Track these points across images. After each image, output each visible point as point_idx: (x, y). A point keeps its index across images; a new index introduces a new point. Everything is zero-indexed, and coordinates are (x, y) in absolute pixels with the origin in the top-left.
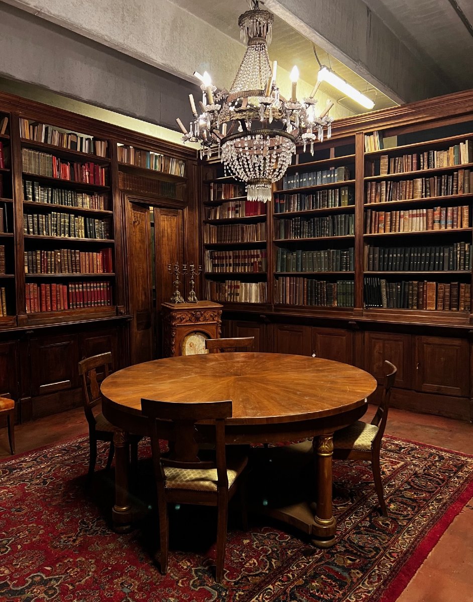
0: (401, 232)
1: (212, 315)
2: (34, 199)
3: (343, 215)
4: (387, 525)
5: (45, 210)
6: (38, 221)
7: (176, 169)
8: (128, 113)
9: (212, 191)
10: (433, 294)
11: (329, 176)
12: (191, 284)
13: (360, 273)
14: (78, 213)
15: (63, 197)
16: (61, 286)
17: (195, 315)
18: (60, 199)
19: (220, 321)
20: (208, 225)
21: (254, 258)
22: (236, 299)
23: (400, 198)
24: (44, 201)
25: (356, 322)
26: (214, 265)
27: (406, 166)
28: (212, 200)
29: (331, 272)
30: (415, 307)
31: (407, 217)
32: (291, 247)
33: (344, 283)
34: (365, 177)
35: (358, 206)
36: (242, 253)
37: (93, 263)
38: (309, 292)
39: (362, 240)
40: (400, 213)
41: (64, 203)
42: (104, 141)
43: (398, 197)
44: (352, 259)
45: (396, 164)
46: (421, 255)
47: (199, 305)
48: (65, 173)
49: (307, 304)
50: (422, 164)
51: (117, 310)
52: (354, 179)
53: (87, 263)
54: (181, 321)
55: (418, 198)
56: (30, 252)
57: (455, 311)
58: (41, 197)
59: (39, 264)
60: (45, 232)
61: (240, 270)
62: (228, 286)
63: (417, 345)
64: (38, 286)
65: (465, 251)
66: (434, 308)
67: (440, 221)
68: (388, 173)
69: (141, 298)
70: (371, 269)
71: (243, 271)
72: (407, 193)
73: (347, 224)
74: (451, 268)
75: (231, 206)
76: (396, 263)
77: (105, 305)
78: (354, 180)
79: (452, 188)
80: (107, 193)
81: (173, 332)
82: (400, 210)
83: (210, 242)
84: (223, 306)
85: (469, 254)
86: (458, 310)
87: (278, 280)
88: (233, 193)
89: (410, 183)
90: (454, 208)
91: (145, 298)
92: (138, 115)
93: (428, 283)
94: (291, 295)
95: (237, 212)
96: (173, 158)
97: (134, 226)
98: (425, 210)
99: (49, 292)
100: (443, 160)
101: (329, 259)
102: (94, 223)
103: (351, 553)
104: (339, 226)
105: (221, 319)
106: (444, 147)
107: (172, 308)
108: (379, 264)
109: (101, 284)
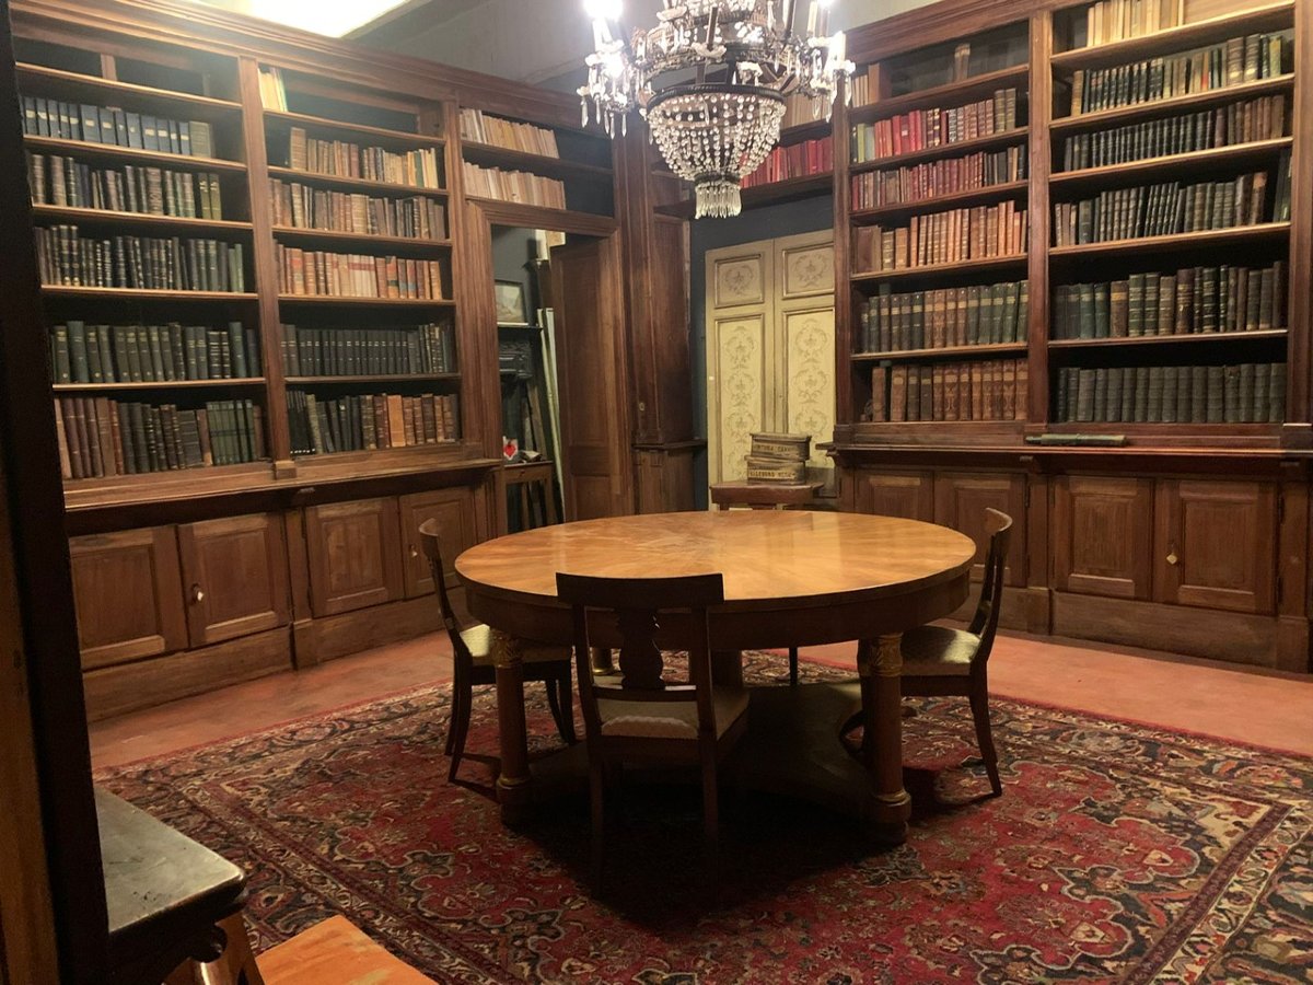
3: (212, 243)
11: (162, 134)
13: (280, 381)
30: (374, 446)
31: (346, 267)
33: (223, 407)
34: (267, 165)
35: (261, 228)
38: (129, 437)
39: (274, 306)
40: (331, 257)
43: (325, 223)
45: (321, 154)
50: (366, 168)
52: (242, 161)
55: (361, 231)
57: (433, 444)
65: (436, 340)
66: (404, 444)
67: (396, 283)
68: (308, 167)
74: (420, 369)
78: (242, 165)
79: (413, 225)
86: (436, 442)
89: (343, 199)
90: (417, 262)
93: (390, 397)
98: (372, 258)
100: (396, 171)
104: (203, 268)
108: (299, 362)
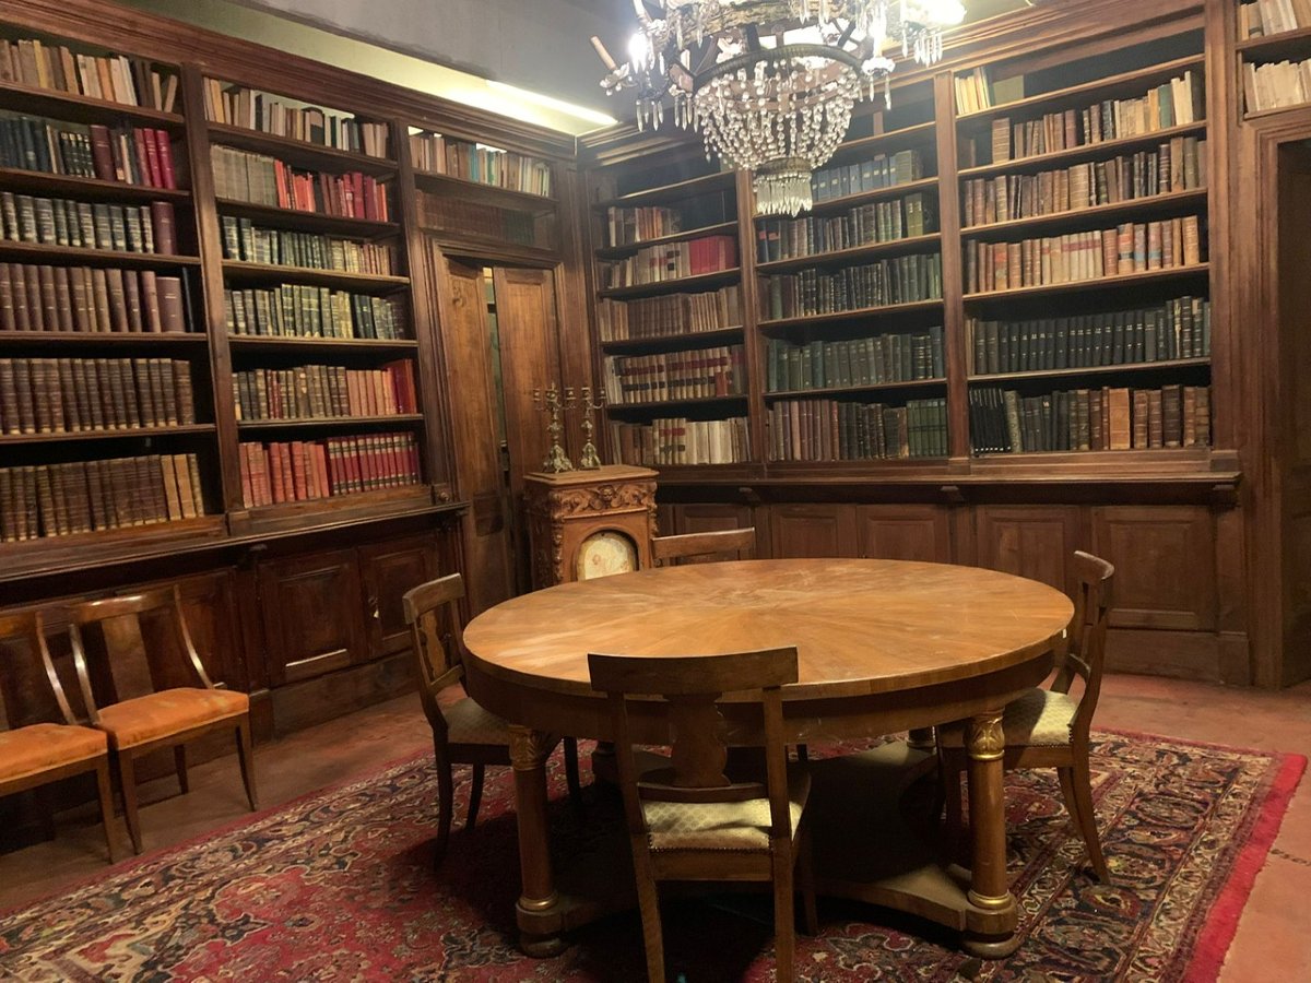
0: (1047, 284)
1: (636, 493)
2: (243, 256)
3: (914, 257)
4: (1114, 901)
5: (266, 280)
6: (255, 303)
7: (532, 182)
8: (434, 55)
9: (612, 225)
10: (1124, 416)
11: (876, 173)
12: (586, 430)
13: (960, 380)
14: (336, 284)
15: (304, 251)
16: (312, 447)
17: (602, 495)
18: (298, 255)
19: (654, 506)
20: (607, 300)
21: (715, 365)
22: (680, 458)
23: (1041, 210)
24: (262, 259)
25: (957, 486)
26: (626, 389)
27: (1050, 139)
28: (614, 244)
29: (892, 384)
30: (1085, 447)
31: (1059, 251)
32: (796, 335)
33: (923, 405)
34: (959, 169)
35: (949, 235)
36: (687, 356)
37: (373, 394)
38: (845, 431)
39: (960, 308)
40: (1041, 243)
41: (305, 264)
42: (381, 123)
43: (1035, 209)
44: (939, 351)
45: (1029, 137)
46: (1093, 332)
47: (605, 473)
48: (302, 197)
49: (841, 458)
50: (1087, 131)
51: (433, 494)
52: (936, 175)
53: (363, 393)
54: (573, 508)
55: (1081, 206)
56: (243, 374)
57: (1176, 447)
58: (259, 251)
59: (265, 398)
60: (270, 329)
61: (685, 394)
62: (660, 431)
63: (1094, 526)
64: (264, 448)
65: (1192, 317)
66: (1128, 446)
67: (1132, 256)
68: (1012, 157)
69: (479, 465)
70: (983, 370)
71: (691, 396)
72: (1056, 198)
73: (923, 275)
74: (1161, 356)
75: (656, 256)
76: (1038, 354)
77: (406, 485)
78: (936, 179)
79: (1158, 179)
80: (391, 236)
81: (556, 534)
82: (1041, 236)
83: (614, 338)
84: (657, 473)
85: (1202, 322)
86: (1182, 444)
87: (772, 409)
88: (660, 226)
89: (1061, 176)
90: (1164, 223)
91: (488, 466)
92: (455, 59)
93: (1111, 391)
94: (805, 441)
95: (671, 267)
96: (524, 156)
97: (455, 309)
98: (1097, 233)
99: (287, 461)
100: (1134, 121)
101: (885, 356)
102: (371, 306)
103: (1057, 963)
104: (906, 282)
105: (656, 502)
106: (1136, 91)
107: (552, 482)
108: (1000, 357)
109: (396, 439)
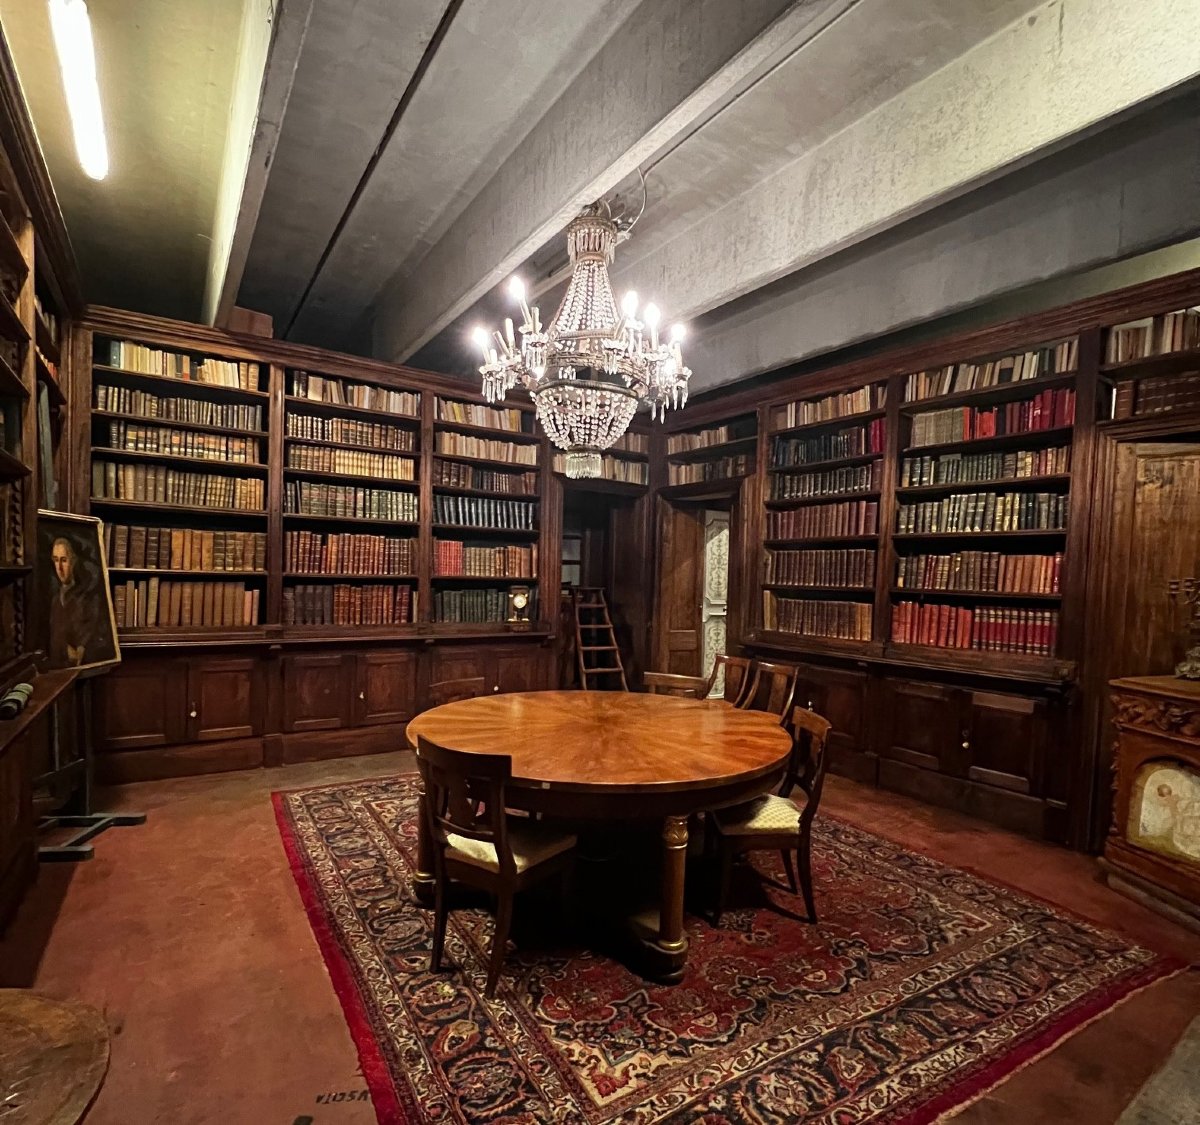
5: (938, 494)
6: (925, 512)
16: (961, 610)
41: (974, 478)
48: (985, 428)
53: (1017, 574)
56: (908, 558)
59: (923, 574)
60: (934, 527)
64: (919, 607)
77: (1049, 655)
102: (1038, 501)
109: (1047, 615)
